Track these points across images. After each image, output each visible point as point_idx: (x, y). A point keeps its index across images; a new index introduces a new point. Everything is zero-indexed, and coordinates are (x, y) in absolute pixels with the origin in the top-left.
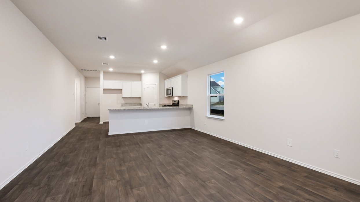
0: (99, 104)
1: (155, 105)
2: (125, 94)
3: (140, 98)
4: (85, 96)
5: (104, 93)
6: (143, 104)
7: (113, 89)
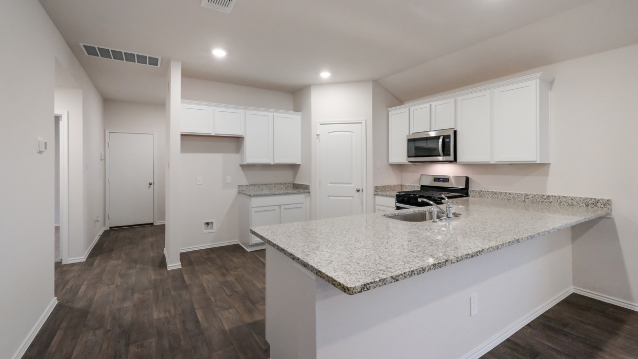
0: (150, 184)
1: (358, 191)
2: (254, 153)
3: (294, 167)
4: (104, 159)
5: (184, 149)
6: (312, 189)
7: (213, 134)
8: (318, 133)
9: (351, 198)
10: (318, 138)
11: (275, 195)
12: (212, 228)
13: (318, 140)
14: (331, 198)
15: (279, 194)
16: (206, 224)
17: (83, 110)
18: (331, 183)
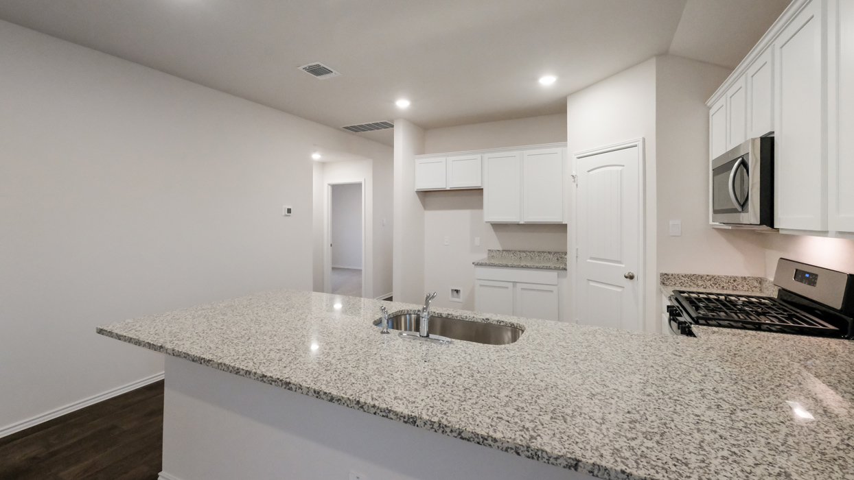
1: (631, 277)
7: (448, 189)
8: (574, 174)
9: (619, 290)
10: (574, 181)
11: (507, 266)
12: (459, 298)
13: (574, 185)
14: (591, 283)
15: (512, 267)
16: (455, 292)
17: (373, 175)
18: (591, 258)
